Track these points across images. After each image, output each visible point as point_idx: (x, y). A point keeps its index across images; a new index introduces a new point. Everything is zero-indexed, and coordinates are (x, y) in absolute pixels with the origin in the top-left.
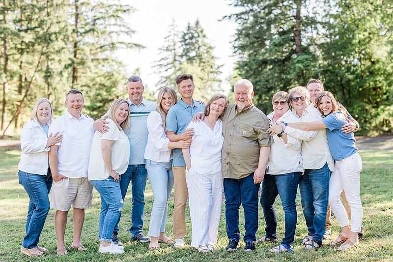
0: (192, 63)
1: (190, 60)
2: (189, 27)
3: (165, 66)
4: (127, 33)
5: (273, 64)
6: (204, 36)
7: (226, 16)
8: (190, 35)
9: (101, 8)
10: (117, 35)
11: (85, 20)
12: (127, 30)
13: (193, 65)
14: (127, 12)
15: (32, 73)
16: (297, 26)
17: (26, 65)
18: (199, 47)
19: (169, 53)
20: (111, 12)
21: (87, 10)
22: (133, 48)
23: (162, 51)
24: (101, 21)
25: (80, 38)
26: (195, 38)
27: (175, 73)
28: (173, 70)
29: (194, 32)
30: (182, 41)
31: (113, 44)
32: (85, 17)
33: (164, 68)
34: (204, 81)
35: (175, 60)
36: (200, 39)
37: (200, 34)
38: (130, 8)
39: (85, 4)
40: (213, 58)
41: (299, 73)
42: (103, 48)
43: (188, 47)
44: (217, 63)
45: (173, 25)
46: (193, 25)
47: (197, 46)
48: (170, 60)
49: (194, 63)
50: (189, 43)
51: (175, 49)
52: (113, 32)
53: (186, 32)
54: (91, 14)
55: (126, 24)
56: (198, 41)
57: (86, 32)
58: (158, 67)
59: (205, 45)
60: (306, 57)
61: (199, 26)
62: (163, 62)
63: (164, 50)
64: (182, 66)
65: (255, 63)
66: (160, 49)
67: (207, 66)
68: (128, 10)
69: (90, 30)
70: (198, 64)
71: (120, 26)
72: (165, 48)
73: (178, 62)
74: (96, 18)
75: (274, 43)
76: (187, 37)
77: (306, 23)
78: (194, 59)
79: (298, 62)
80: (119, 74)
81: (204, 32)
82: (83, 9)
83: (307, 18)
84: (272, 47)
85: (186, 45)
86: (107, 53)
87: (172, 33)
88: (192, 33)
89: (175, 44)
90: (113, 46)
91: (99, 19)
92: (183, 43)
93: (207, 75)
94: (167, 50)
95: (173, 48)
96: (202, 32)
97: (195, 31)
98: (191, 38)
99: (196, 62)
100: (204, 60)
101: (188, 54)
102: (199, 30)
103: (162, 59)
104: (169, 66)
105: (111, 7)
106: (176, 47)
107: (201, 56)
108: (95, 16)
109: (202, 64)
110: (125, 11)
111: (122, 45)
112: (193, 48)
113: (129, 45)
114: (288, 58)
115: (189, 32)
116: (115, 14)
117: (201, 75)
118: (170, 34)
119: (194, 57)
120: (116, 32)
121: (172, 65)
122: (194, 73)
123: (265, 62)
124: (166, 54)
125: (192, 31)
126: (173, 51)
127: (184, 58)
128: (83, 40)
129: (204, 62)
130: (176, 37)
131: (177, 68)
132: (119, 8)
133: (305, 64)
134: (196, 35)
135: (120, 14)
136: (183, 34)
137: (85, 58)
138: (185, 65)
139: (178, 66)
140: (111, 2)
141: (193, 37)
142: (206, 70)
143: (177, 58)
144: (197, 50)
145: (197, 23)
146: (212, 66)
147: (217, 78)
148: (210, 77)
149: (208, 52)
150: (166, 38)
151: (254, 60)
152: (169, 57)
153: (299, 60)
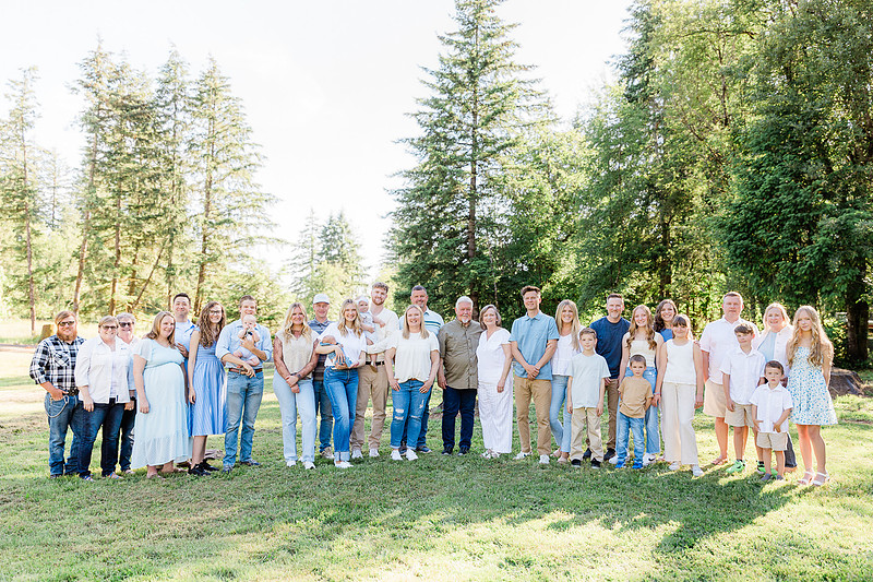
0: (334, 262)
1: (332, 259)
2: (331, 221)
3: (300, 265)
4: (267, 226)
5: (443, 269)
6: (349, 232)
7: (391, 213)
8: (332, 231)
9: (237, 196)
10: (255, 229)
11: (218, 209)
12: (266, 223)
13: (334, 266)
14: (269, 202)
15: (149, 269)
16: (470, 227)
17: (141, 259)
18: (342, 245)
19: (305, 250)
20: (249, 202)
21: (220, 198)
22: (274, 244)
23: (297, 247)
24: (237, 211)
25: (212, 230)
26: (338, 233)
27: (312, 274)
28: (309, 271)
29: (336, 227)
30: (322, 237)
31: (250, 238)
32: (218, 206)
33: (299, 268)
34: (346, 285)
35: (313, 259)
36: (343, 236)
37: (344, 230)
38: (272, 197)
39: (219, 191)
40: (359, 257)
41: (473, 280)
42: (239, 243)
43: (329, 244)
44: (364, 264)
45: (311, 218)
46: (336, 218)
47: (340, 244)
48: (307, 259)
49: (336, 264)
50: (331, 239)
52: (251, 224)
53: (327, 226)
54: (225, 203)
55: (266, 216)
56: (341, 238)
57: (220, 223)
58: (293, 266)
59: (350, 243)
60: (481, 262)
61: (342, 221)
62: (297, 261)
63: (300, 247)
64: (321, 266)
65: (422, 267)
66: (295, 245)
67: (352, 267)
68: (270, 199)
69: (225, 221)
70: (340, 265)
71: (259, 218)
72: (301, 245)
73: (316, 262)
74: (231, 207)
76: (328, 233)
77: (481, 224)
78: (336, 259)
79: (473, 268)
80: (261, 274)
81: (348, 229)
82: (216, 195)
83: (482, 217)
85: (327, 241)
86: (242, 250)
87: (310, 227)
88: (334, 228)
89: (312, 241)
90: (250, 240)
91: (234, 208)
92: (323, 239)
93: (350, 278)
94: (304, 246)
95: (310, 245)
96: (346, 227)
97: (339, 225)
98: (333, 234)
99: (338, 262)
100: (347, 260)
101: (329, 252)
102: (343, 224)
103: (297, 257)
104: (305, 266)
105: (249, 195)
106: (315, 244)
107: (345, 255)
108: (229, 205)
109: (345, 265)
110: (266, 201)
111: (261, 240)
112: (335, 246)
113: (271, 240)
114: (460, 263)
115: (331, 226)
116: (255, 204)
117: (345, 277)
118: (308, 227)
119: (335, 256)
120: (255, 225)
121: (308, 265)
122: (337, 275)
123: (433, 267)
124: (300, 251)
125: (334, 225)
126: (310, 248)
127: (324, 257)
128: (215, 232)
129: (347, 262)
130: (314, 231)
131: (315, 269)
132: (259, 197)
133: (481, 271)
134: (339, 231)
136: (323, 228)
137: (218, 254)
138: (325, 265)
139: (316, 266)
140: (248, 189)
141: (335, 232)
142: (350, 272)
143: (315, 256)
144: (339, 248)
145: (341, 216)
146: (357, 268)
147: (363, 282)
148: (354, 281)
149: (353, 250)
150: (303, 232)
151: (421, 264)
152: (306, 255)
153: (473, 266)
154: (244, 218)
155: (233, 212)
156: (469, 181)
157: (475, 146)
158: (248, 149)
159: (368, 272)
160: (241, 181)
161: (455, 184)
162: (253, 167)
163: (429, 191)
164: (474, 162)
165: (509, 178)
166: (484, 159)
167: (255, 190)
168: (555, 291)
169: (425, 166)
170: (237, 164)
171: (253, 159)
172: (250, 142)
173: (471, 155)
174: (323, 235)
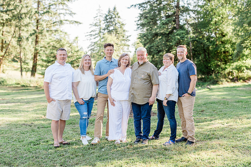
0: (111, 34)
1: (110, 32)
2: (109, 11)
3: (94, 35)
4: (70, 14)
5: (162, 36)
6: (119, 17)
7: (133, 5)
8: (110, 16)
10: (64, 16)
11: (44, 6)
12: (70, 13)
13: (111, 36)
14: (70, 1)
15: (10, 38)
16: (177, 12)
17: (6, 33)
18: (116, 24)
19: (96, 27)
20: (60, 1)
22: (74, 24)
23: (92, 26)
24: (54, 6)
25: (40, 17)
26: (113, 18)
27: (100, 40)
28: (99, 38)
29: (112, 14)
31: (61, 21)
32: (44, 4)
33: (93, 37)
34: (118, 46)
35: (100, 32)
36: (116, 19)
37: (116, 16)
40: (124, 31)
41: (177, 42)
42: (55, 24)
43: (108, 24)
45: (99, 10)
46: (112, 10)
47: (114, 23)
48: (97, 32)
49: (112, 34)
50: (109, 21)
51: (100, 25)
52: (62, 13)
53: (107, 14)
54: (48, 2)
55: (69, 9)
56: (115, 20)
57: (44, 13)
58: (90, 36)
59: (119, 23)
60: (182, 31)
61: (115, 11)
62: (92, 33)
64: (105, 36)
65: (150, 35)
67: (121, 36)
69: (46, 12)
70: (114, 35)
71: (66, 10)
72: (94, 24)
73: (102, 33)
74: (50, 4)
75: (163, 22)
76: (108, 18)
77: (183, 11)
78: (112, 32)
79: (177, 35)
80: (65, 40)
81: (119, 15)
83: (183, 7)
84: (161, 25)
85: (107, 22)
86: (57, 27)
87: (99, 15)
89: (100, 22)
91: (52, 5)
92: (106, 21)
93: (120, 42)
94: (95, 25)
95: (99, 24)
96: (117, 14)
97: (114, 13)
98: (111, 18)
99: (114, 33)
100: (118, 32)
101: (109, 28)
103: (92, 31)
106: (101, 24)
107: (117, 29)
108: (50, 3)
109: (117, 35)
111: (67, 22)
112: (112, 24)
113: (72, 22)
114: (171, 32)
115: (109, 14)
116: (62, 2)
118: (98, 15)
119: (112, 30)
120: (63, 14)
121: (98, 35)
122: (112, 40)
123: (156, 35)
124: (94, 28)
126: (99, 26)
127: (106, 31)
128: (42, 18)
129: (119, 34)
130: (101, 17)
131: (102, 37)
133: (182, 36)
134: (114, 16)
135: (66, 2)
136: (105, 15)
138: (107, 35)
141: (112, 17)
142: (120, 39)
143: (102, 31)
144: (114, 25)
145: (115, 8)
146: (123, 36)
147: (127, 44)
148: (122, 43)
149: (121, 27)
150: (95, 18)
151: (150, 33)
152: (97, 30)
153: (177, 34)
159: (129, 38)
174: (105, 19)
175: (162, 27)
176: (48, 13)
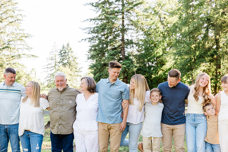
0: (65, 66)
1: (64, 65)
2: (63, 47)
3: (50, 68)
4: (27, 49)
6: (72, 52)
7: (83, 39)
8: (64, 51)
9: (12, 35)
11: (3, 42)
12: (27, 47)
13: (66, 68)
14: (27, 38)
16: (122, 45)
18: (69, 58)
19: (52, 61)
20: (18, 37)
21: (4, 36)
22: (31, 57)
23: (49, 60)
24: (13, 42)
28: (54, 70)
29: (66, 50)
30: (60, 55)
31: (19, 55)
32: (4, 40)
33: (50, 69)
34: (72, 76)
36: (69, 53)
37: (70, 51)
38: (29, 35)
39: (3, 33)
40: (77, 63)
41: (124, 70)
42: (14, 57)
43: (63, 58)
44: (79, 66)
45: (54, 46)
46: (66, 46)
47: (68, 57)
48: (53, 65)
49: (66, 67)
50: (64, 55)
51: (55, 59)
53: (62, 49)
54: (7, 39)
55: (27, 44)
56: (68, 55)
57: (4, 48)
58: (46, 68)
59: (72, 57)
60: (128, 61)
61: (69, 47)
62: (49, 66)
63: (50, 59)
64: (60, 68)
65: (100, 65)
66: (47, 59)
67: (74, 68)
68: (28, 36)
69: (6, 47)
70: (68, 67)
71: (24, 45)
72: (50, 58)
73: (57, 66)
74: (9, 41)
75: (110, 54)
76: (62, 52)
77: (127, 43)
78: (66, 64)
80: (22, 72)
81: (72, 50)
83: (127, 40)
84: (109, 56)
85: (62, 56)
86: (16, 60)
87: (54, 50)
88: (65, 50)
89: (55, 56)
90: (19, 56)
91: (11, 41)
93: (73, 73)
94: (52, 59)
95: (55, 58)
96: (70, 49)
97: (67, 49)
98: (65, 53)
100: (72, 65)
101: (63, 62)
102: (69, 49)
103: (49, 64)
104: (53, 68)
105: (18, 34)
107: (70, 62)
110: (26, 37)
111: (24, 56)
112: (66, 58)
113: (29, 56)
115: (63, 49)
116: (21, 39)
117: (70, 73)
118: (53, 50)
120: (21, 49)
121: (54, 68)
122: (67, 72)
123: (105, 65)
124: (50, 62)
125: (65, 49)
127: (61, 63)
128: (2, 53)
129: (72, 66)
130: (56, 52)
131: (57, 69)
132: (23, 35)
133: (128, 66)
134: (67, 51)
135: (23, 38)
136: (60, 51)
137: (3, 63)
139: (57, 68)
140: (18, 32)
141: (66, 52)
142: (73, 70)
143: (57, 64)
144: (68, 59)
145: (68, 45)
146: (76, 68)
147: (79, 75)
148: (75, 74)
149: (74, 60)
150: (51, 53)
151: (99, 63)
152: (53, 63)
153: (124, 64)
154: (17, 46)
155: (11, 43)
156: (121, 22)
157: (123, 5)
158: (17, 12)
160: (14, 28)
161: (113, 23)
162: (19, 21)
163: (102, 28)
164: (123, 13)
165: (140, 20)
166: (128, 11)
167: (21, 32)
168: (164, 74)
169: (100, 16)
170: (11, 20)
171: (19, 17)
172: (18, 9)
173: (122, 10)
174: (60, 54)
175: (110, 58)
176: (7, 49)
